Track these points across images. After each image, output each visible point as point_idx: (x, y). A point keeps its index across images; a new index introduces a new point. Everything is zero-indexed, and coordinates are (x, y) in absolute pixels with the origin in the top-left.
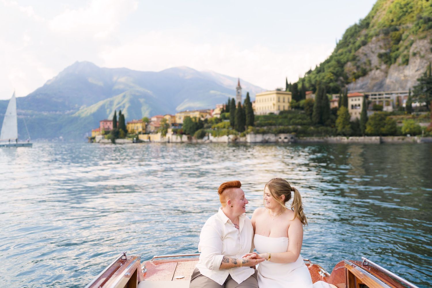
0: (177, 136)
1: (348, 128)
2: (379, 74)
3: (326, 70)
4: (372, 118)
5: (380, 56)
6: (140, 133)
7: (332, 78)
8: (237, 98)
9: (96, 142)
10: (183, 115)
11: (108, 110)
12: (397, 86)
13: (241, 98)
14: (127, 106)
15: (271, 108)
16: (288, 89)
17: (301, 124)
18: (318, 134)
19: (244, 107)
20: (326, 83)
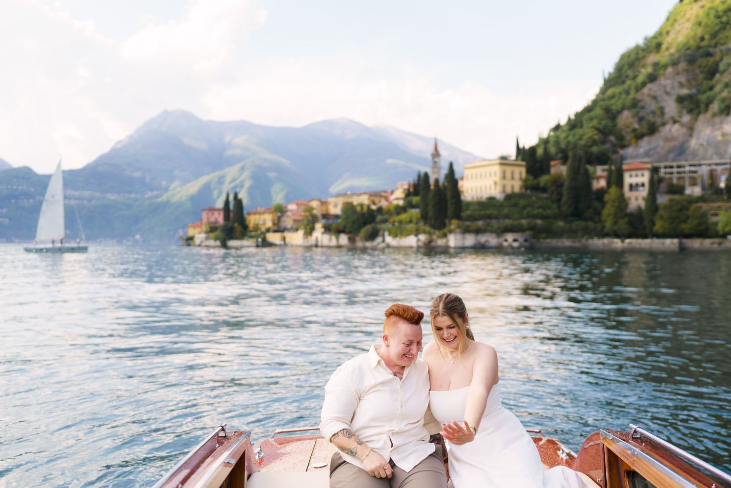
0: (331, 235)
1: (623, 224)
2: (677, 130)
3: (585, 125)
4: (666, 207)
5: (680, 100)
6: (268, 230)
7: (596, 137)
8: (433, 173)
9: (195, 245)
10: (340, 201)
11: (216, 192)
12: (710, 152)
13: (439, 173)
14: (247, 184)
15: (490, 188)
16: (520, 158)
17: (542, 217)
18: (572, 233)
19: (445, 188)
20: (585, 146)
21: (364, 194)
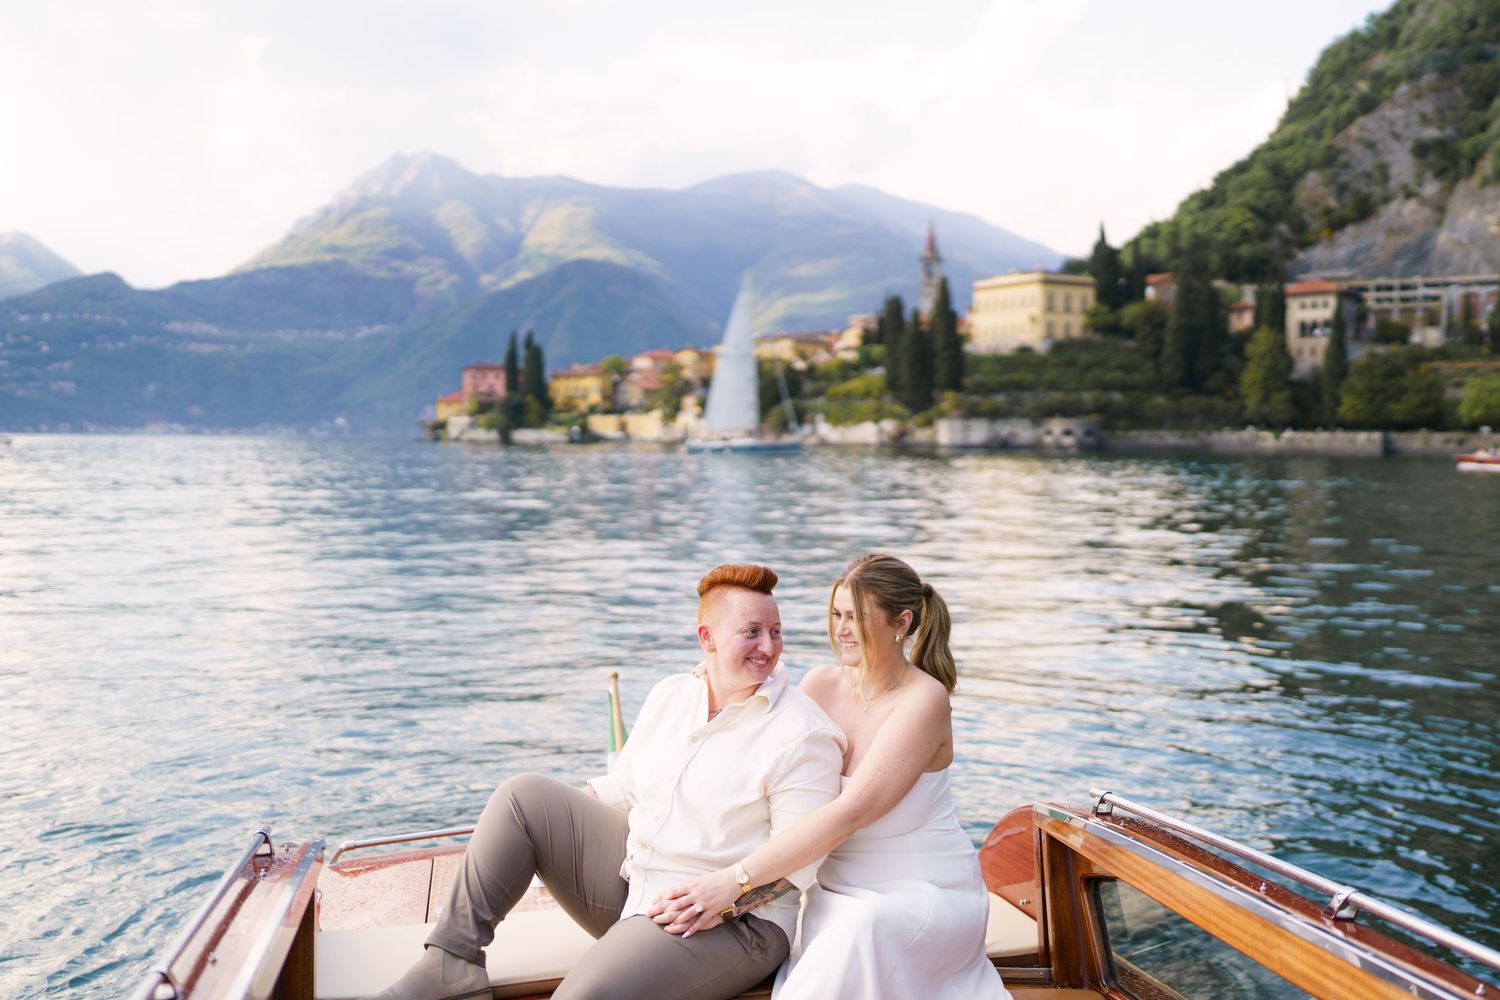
1: (1279, 401)
2: (1413, 212)
3: (1232, 200)
4: (1363, 370)
5: (1421, 150)
6: (593, 410)
7: (1249, 226)
8: (925, 295)
9: (450, 440)
12: (1475, 256)
15: (1022, 330)
17: (1124, 388)
18: (1179, 420)
20: (1226, 243)
21: (784, 337)
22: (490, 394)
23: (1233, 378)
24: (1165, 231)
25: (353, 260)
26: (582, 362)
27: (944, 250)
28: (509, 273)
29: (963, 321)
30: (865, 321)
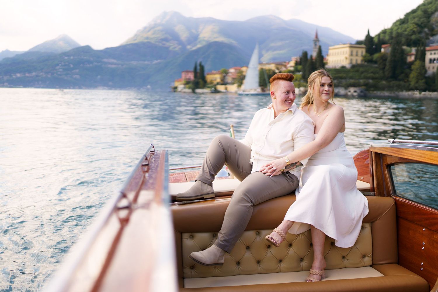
1: (422, 83)
6: (218, 84)
8: (314, 51)
9: (178, 92)
10: (259, 67)
15: (343, 62)
17: (373, 78)
18: (390, 88)
21: (273, 63)
22: (189, 79)
23: (407, 76)
24: (388, 32)
25: (153, 41)
26: (215, 70)
27: (320, 38)
28: (195, 45)
29: (325, 59)
30: (296, 58)
